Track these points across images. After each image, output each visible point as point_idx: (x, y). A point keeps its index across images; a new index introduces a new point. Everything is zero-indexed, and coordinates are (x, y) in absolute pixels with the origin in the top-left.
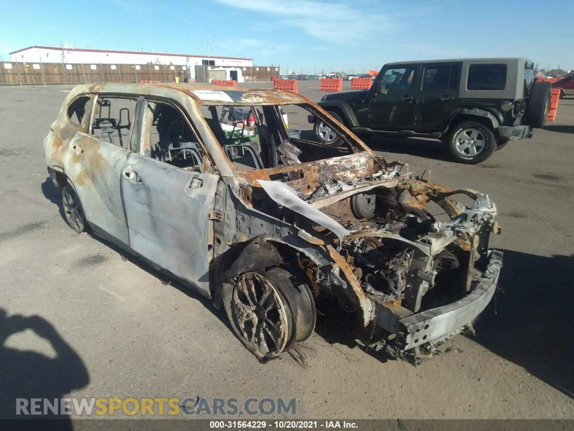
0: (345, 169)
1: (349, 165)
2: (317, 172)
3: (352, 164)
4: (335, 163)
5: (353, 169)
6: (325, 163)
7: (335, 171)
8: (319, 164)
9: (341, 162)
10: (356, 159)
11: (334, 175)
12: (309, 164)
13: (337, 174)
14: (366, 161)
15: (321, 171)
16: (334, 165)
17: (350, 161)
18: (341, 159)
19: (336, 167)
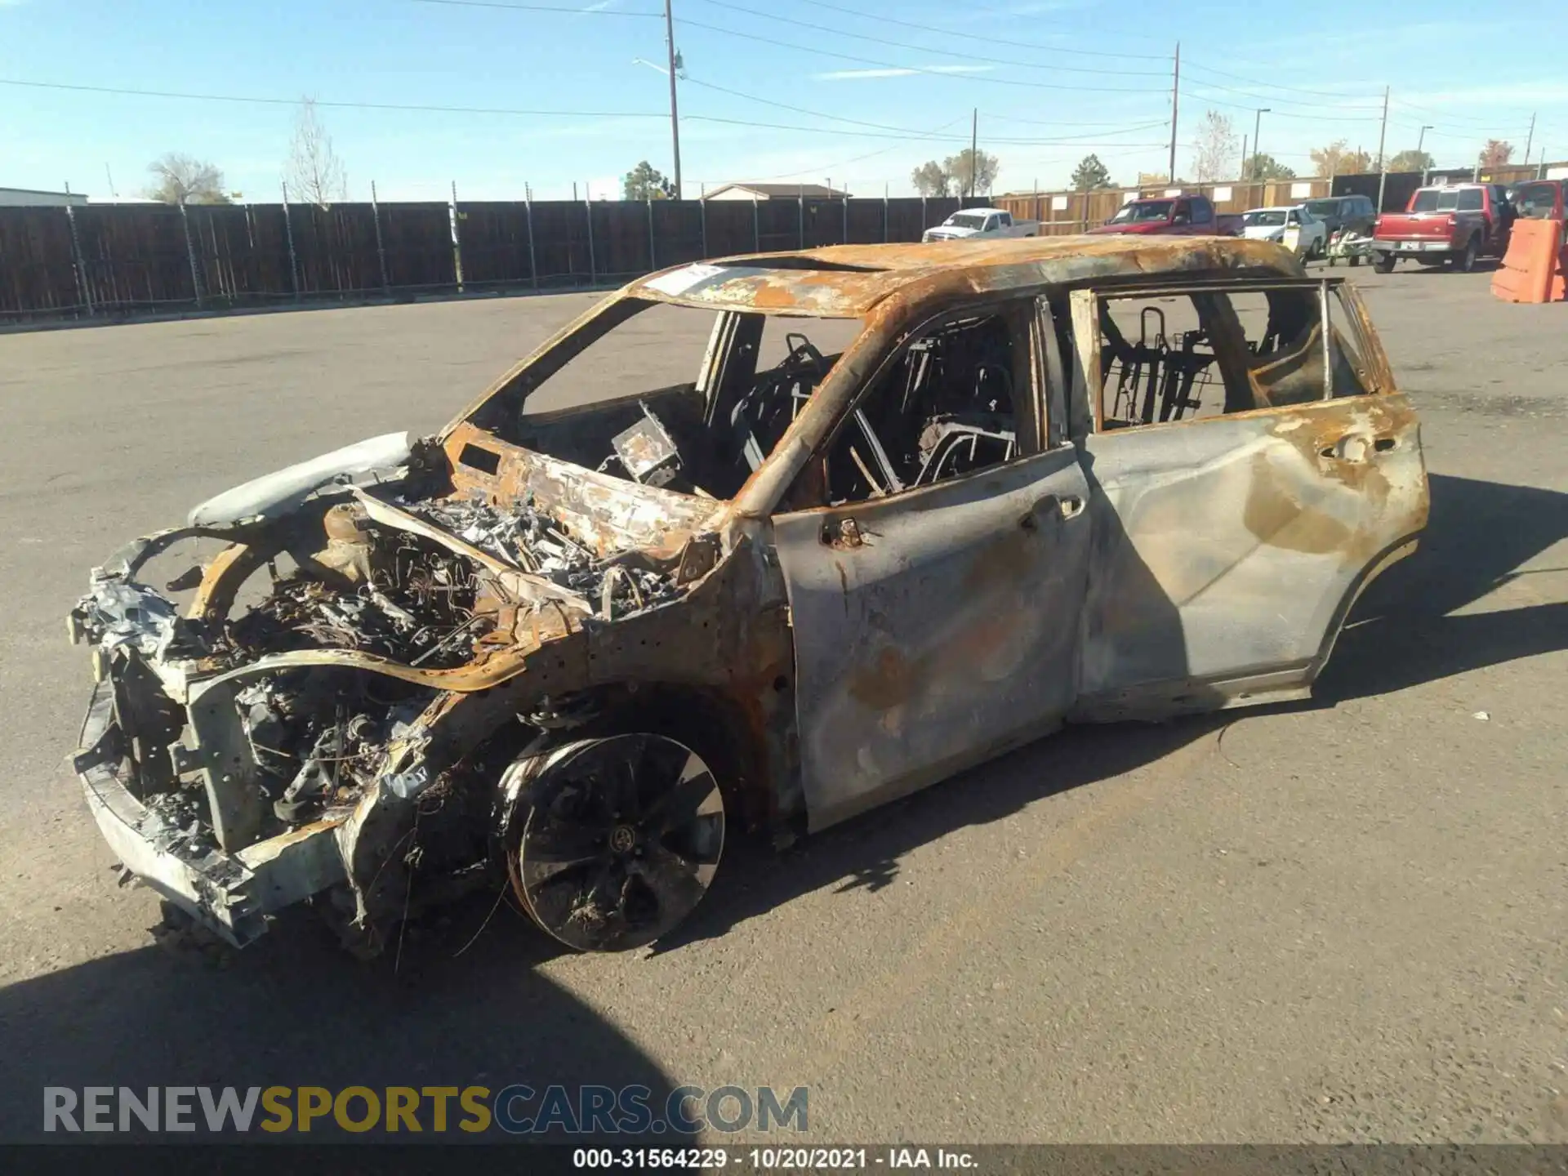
0: (580, 508)
1: (595, 504)
2: (520, 476)
3: (605, 506)
4: (564, 479)
5: (602, 519)
6: (544, 465)
7: (557, 497)
8: (532, 462)
9: (577, 482)
10: (628, 499)
11: (551, 507)
12: (515, 451)
13: (559, 509)
14: (658, 522)
15: (530, 480)
16: (557, 481)
17: (601, 493)
18: (580, 476)
19: (562, 490)
